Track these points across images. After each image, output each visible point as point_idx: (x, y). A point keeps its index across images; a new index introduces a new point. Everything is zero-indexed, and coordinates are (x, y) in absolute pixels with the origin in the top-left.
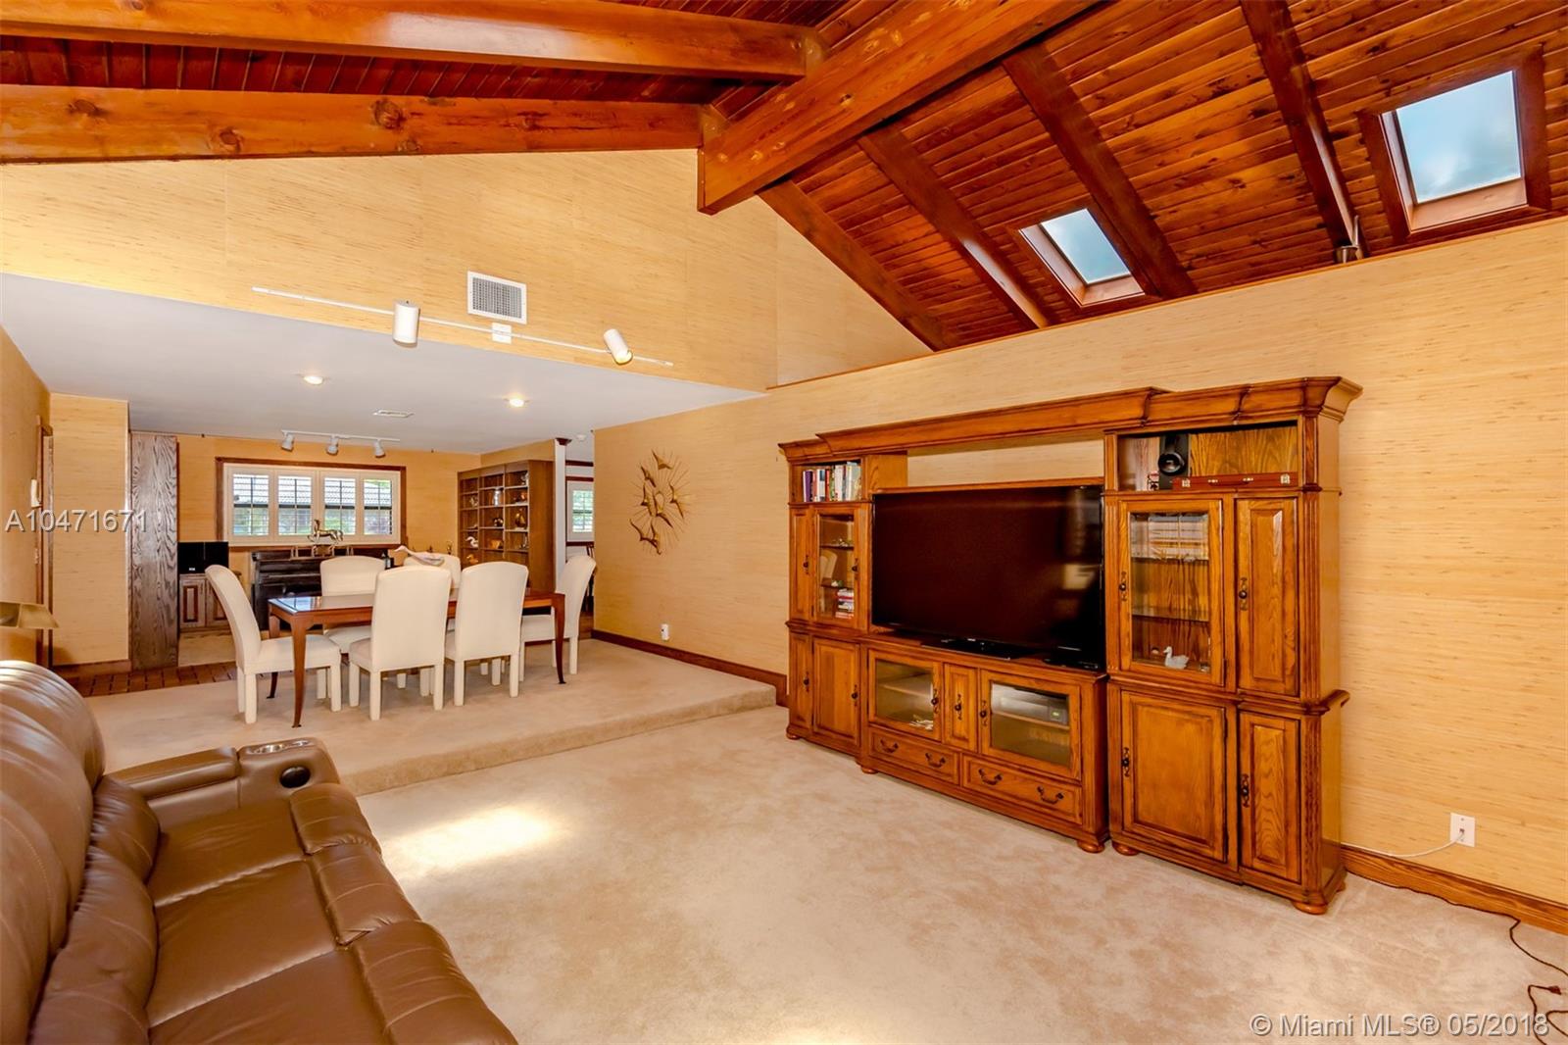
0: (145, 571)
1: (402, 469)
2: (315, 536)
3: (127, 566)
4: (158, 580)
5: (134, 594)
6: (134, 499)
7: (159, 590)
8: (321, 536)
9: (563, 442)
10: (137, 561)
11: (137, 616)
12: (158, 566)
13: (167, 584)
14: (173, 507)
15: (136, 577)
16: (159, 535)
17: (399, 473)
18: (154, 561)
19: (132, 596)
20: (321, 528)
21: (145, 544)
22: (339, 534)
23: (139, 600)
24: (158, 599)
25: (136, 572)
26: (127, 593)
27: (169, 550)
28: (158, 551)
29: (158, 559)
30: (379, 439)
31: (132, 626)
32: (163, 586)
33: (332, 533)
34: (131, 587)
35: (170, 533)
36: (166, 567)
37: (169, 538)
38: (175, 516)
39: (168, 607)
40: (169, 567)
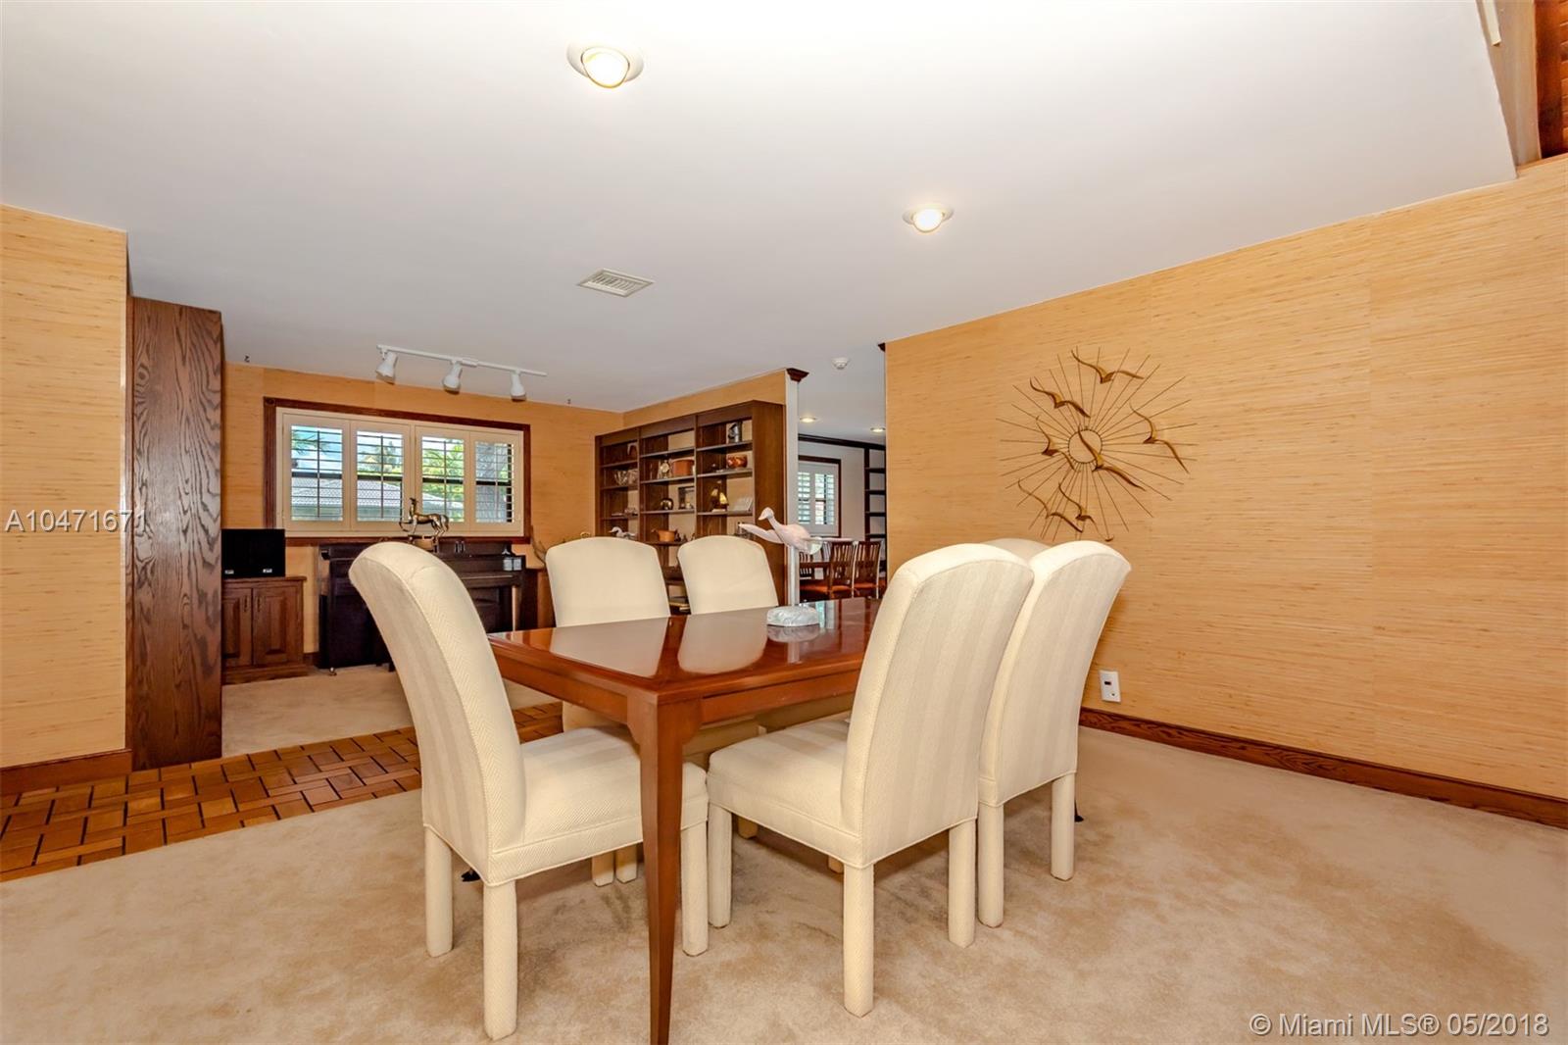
0: (159, 570)
1: (525, 428)
2: (411, 522)
3: (123, 559)
4: (186, 589)
5: (137, 617)
6: (137, 428)
7: (187, 608)
8: (419, 522)
9: (797, 375)
10: (144, 550)
11: (144, 662)
12: (185, 564)
13: (202, 596)
14: (214, 448)
15: (141, 585)
16: (186, 500)
17: (522, 433)
18: (176, 552)
19: (132, 621)
20: (418, 511)
21: (159, 519)
22: (443, 520)
23: (147, 629)
24: (185, 626)
25: (140, 576)
26: (122, 614)
27: (206, 531)
28: (185, 532)
29: (184, 547)
30: (518, 370)
31: (133, 682)
32: (195, 601)
33: (435, 518)
34: (131, 604)
35: (207, 498)
36: (200, 563)
37: (205, 508)
38: (218, 466)
39: (203, 644)
40: (206, 564)
